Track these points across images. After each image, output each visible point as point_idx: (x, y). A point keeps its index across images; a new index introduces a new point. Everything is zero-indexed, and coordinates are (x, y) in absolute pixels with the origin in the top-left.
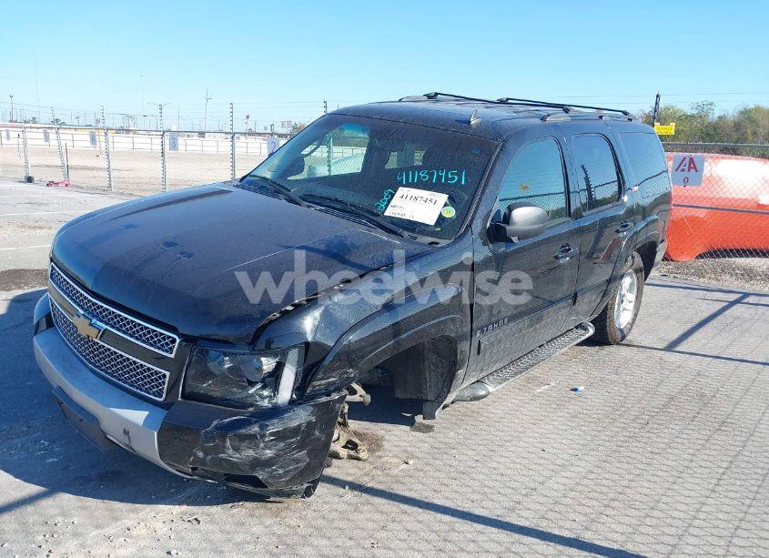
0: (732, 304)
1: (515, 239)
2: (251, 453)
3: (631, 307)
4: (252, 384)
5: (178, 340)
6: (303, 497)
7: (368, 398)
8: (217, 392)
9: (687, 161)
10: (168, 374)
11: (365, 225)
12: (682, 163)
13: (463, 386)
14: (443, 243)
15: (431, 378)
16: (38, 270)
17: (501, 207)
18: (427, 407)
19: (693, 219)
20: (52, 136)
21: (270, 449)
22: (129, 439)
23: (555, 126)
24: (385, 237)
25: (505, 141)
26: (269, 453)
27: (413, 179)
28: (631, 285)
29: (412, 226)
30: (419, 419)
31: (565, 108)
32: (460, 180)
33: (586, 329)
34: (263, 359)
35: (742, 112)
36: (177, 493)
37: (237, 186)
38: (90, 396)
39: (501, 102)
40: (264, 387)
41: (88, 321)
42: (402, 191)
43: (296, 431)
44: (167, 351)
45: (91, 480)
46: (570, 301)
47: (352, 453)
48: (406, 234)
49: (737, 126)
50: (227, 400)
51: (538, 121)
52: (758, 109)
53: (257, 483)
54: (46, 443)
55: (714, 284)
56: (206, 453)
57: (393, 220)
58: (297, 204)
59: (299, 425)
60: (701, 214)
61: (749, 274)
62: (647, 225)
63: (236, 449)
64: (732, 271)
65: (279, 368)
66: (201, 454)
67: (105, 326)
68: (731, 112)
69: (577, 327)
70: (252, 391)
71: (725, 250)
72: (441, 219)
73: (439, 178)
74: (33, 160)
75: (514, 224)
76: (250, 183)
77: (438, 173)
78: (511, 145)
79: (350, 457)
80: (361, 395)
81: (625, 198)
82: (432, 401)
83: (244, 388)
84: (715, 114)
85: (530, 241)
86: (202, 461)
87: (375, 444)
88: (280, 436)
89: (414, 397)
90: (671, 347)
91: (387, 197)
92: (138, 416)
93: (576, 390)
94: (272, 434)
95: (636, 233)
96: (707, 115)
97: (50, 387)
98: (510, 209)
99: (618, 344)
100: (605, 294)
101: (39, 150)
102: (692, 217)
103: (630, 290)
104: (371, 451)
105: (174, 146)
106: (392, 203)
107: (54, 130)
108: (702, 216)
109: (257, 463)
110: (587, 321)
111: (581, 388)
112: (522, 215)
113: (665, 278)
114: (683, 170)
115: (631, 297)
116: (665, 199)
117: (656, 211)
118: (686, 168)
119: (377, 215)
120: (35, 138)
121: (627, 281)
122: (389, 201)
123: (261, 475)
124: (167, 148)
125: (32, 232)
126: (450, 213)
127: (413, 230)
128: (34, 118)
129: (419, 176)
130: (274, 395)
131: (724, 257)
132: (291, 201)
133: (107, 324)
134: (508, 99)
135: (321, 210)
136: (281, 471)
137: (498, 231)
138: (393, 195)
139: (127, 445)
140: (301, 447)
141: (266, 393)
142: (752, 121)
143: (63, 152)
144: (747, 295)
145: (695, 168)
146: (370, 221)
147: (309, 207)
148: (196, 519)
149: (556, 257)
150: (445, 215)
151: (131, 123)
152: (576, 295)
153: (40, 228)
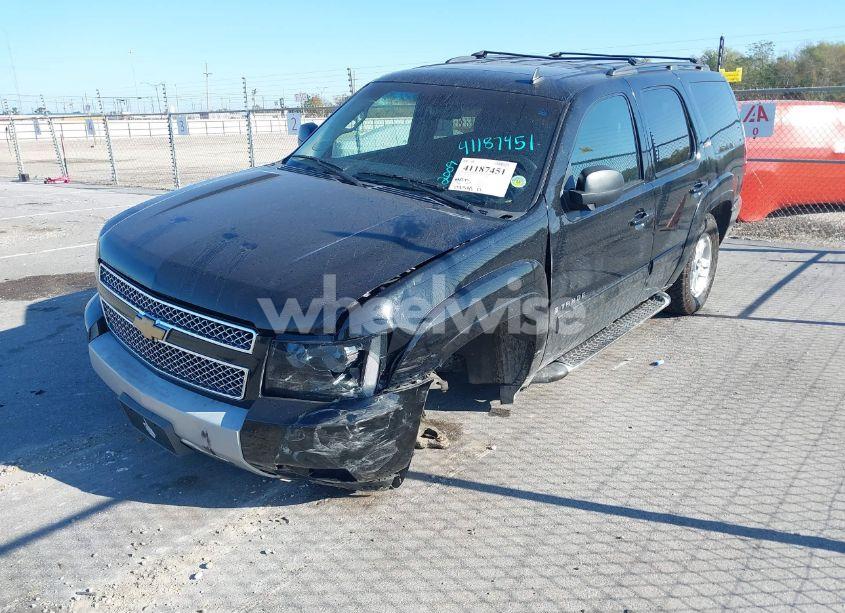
0: (808, 264)
1: (591, 207)
2: (340, 446)
3: (706, 272)
4: (336, 375)
5: (255, 335)
6: (391, 488)
7: (445, 385)
8: (298, 386)
9: (756, 110)
10: (246, 371)
11: (428, 201)
12: (750, 112)
13: (542, 367)
14: (516, 216)
15: (508, 360)
16: (59, 276)
17: (574, 173)
18: (504, 391)
19: (762, 174)
20: (44, 127)
21: (359, 440)
22: (208, 441)
23: (624, 80)
24: (452, 213)
25: (572, 101)
26: (359, 444)
27: (476, 147)
28: (706, 249)
29: (481, 200)
30: (495, 404)
31: (631, 60)
32: (528, 146)
33: (662, 300)
34: (346, 348)
35: (803, 52)
36: (258, 494)
37: (282, 169)
38: (160, 400)
39: (556, 57)
40: (348, 378)
41: (151, 323)
42: (465, 162)
43: (383, 420)
44: (243, 347)
45: (168, 486)
46: (646, 269)
47: (432, 441)
48: (476, 209)
49: (801, 67)
50: (310, 393)
51: (603, 76)
52: (821, 47)
53: (346, 476)
54: (112, 453)
55: (789, 244)
56: (293, 450)
57: (460, 195)
58: (352, 184)
59: (387, 414)
60: (772, 167)
61: (828, 231)
62: (720, 184)
63: (324, 442)
64: (807, 228)
65: (363, 357)
66: (287, 451)
67: (171, 327)
68: (792, 52)
69: (651, 298)
70: (336, 382)
71: (801, 206)
72: (511, 190)
73: (505, 145)
74: (25, 156)
75: (589, 190)
76: (297, 164)
77: (503, 140)
78: (579, 104)
79: (432, 447)
80: (437, 382)
81: (698, 156)
82: (508, 385)
83: (327, 379)
84: (774, 56)
85: (606, 208)
86: (289, 458)
87: (455, 432)
88: (369, 426)
89: (490, 382)
90: (746, 313)
91: (450, 169)
92: (216, 417)
93: (656, 364)
94: (361, 425)
95: (711, 192)
96: (766, 57)
97: (113, 394)
98: (585, 174)
99: (693, 314)
100: (681, 259)
101: (32, 144)
102: (762, 172)
103: (705, 255)
104: (452, 438)
105: (183, 130)
106: (456, 176)
107: (45, 121)
108: (773, 171)
109: (346, 455)
110: (661, 290)
111: (661, 362)
112: (597, 180)
113: (736, 241)
114: (752, 121)
115: (707, 262)
116: (738, 153)
117: (730, 167)
118: (756, 117)
119: (442, 190)
120: (24, 130)
121: (701, 246)
122: (453, 174)
123: (351, 467)
124: (175, 132)
125: (41, 236)
126: (521, 182)
127: (482, 204)
128: (15, 109)
129: (483, 145)
130: (360, 385)
131: (799, 213)
132: (344, 181)
133: (173, 324)
134: (561, 54)
135: (380, 189)
136: (371, 463)
137: (573, 199)
138: (456, 167)
139: (207, 448)
140: (389, 437)
141: (350, 383)
142: (818, 61)
143: (59, 144)
144: (822, 254)
145: (765, 117)
146: (435, 197)
147: (365, 186)
148: (284, 519)
149: (632, 224)
150: (515, 185)
151: (124, 107)
152: (652, 263)
153: (50, 230)
